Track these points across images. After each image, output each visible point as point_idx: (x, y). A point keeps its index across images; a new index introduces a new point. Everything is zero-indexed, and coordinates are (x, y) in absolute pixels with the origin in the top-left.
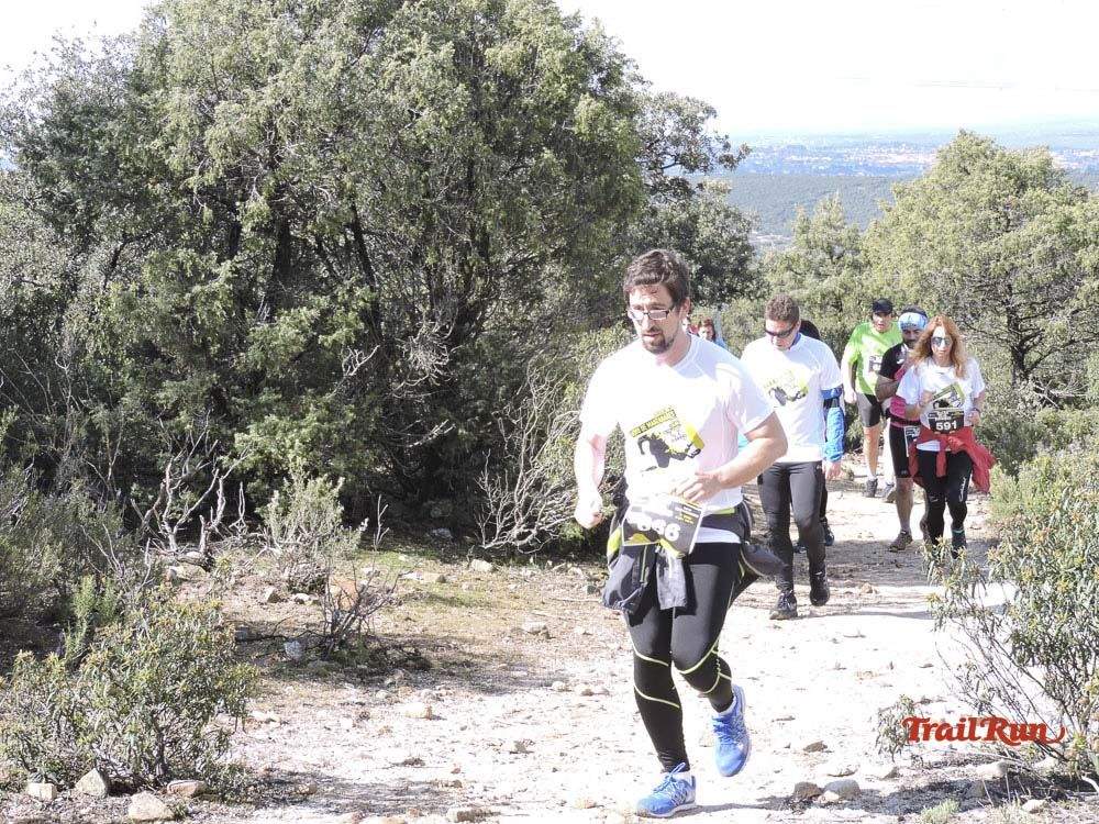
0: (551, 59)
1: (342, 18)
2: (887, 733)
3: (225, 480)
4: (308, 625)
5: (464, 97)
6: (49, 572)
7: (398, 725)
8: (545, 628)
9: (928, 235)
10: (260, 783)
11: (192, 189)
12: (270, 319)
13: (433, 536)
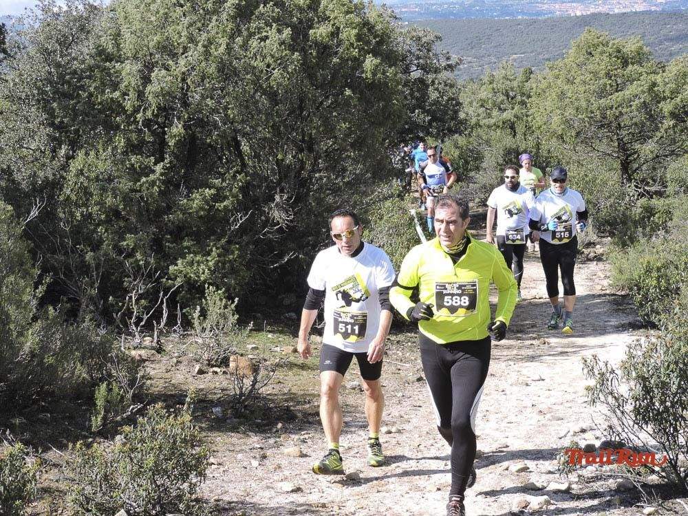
0: (349, 34)
1: (224, 16)
2: (564, 464)
3: (167, 299)
4: (223, 390)
5: (298, 61)
6: (79, 377)
7: (284, 463)
8: (359, 385)
9: (569, 95)
10: (214, 511)
11: (138, 122)
12: (187, 196)
13: (286, 317)
